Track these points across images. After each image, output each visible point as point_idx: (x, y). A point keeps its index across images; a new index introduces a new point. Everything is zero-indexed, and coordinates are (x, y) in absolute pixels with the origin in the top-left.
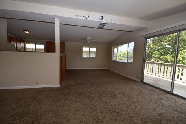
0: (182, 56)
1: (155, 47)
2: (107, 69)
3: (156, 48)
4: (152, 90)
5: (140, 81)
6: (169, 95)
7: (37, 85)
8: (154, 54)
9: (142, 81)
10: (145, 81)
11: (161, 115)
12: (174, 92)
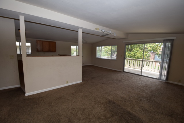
0: (134, 53)
2: (91, 64)
4: (132, 75)
5: (122, 71)
6: (141, 76)
7: (67, 83)
9: (124, 71)
10: (125, 71)
11: (146, 84)
12: (142, 75)
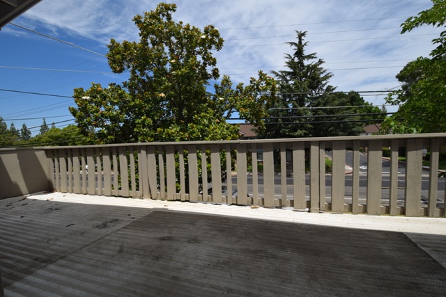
1: (137, 102)
3: (141, 107)
8: (138, 123)
